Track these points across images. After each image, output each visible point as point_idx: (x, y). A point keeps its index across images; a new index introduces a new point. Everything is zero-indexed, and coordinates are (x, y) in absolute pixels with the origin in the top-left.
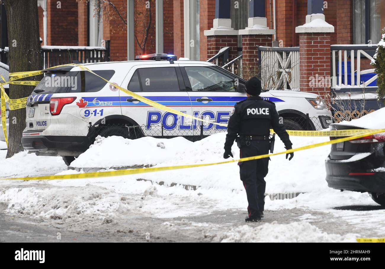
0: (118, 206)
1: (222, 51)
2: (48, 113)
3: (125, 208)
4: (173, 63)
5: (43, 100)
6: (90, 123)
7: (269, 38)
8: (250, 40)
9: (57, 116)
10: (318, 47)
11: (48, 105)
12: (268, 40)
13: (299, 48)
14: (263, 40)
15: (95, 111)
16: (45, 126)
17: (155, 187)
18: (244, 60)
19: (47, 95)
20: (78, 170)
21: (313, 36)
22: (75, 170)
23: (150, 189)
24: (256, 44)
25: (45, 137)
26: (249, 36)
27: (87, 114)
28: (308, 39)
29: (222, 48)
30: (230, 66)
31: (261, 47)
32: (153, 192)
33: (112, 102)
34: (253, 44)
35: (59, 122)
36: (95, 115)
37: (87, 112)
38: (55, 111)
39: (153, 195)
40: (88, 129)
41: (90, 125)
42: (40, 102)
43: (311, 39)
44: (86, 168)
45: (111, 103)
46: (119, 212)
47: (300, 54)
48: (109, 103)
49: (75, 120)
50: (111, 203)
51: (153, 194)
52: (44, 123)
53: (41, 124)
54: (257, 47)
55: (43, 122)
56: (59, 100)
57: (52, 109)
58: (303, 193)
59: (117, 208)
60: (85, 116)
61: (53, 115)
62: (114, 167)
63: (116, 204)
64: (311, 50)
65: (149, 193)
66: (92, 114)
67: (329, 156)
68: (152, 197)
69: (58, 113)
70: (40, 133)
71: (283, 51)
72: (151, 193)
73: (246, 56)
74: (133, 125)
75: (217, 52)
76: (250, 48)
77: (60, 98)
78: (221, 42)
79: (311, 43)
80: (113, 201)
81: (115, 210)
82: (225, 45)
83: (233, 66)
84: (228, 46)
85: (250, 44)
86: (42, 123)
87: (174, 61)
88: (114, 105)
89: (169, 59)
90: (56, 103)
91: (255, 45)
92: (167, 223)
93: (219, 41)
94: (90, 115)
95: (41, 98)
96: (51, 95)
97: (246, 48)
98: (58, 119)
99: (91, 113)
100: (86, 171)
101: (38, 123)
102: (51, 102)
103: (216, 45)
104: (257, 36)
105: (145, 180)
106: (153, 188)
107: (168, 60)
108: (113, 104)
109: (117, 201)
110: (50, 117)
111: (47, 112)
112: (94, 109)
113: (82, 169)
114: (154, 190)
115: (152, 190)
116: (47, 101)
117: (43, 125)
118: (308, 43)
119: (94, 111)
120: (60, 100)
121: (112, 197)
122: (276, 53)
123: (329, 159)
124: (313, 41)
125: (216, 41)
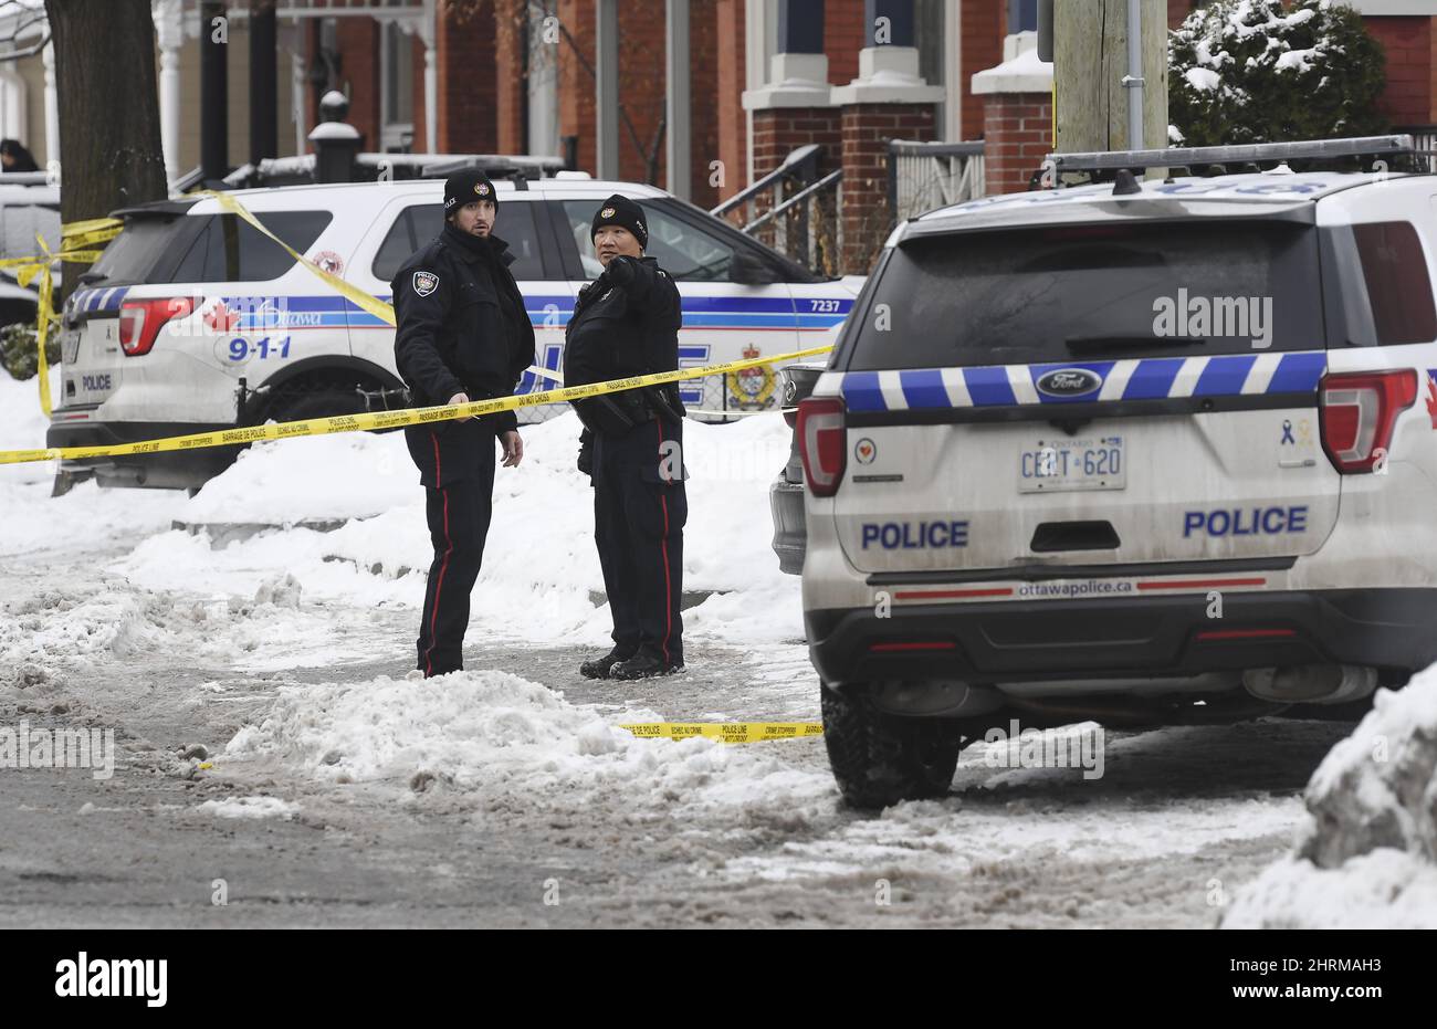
0: (114, 634)
1: (794, 157)
2: (115, 350)
3: (145, 639)
4: (526, 189)
5: (102, 306)
6: (243, 381)
7: (925, 115)
8: (862, 122)
9: (141, 357)
10: (1039, 140)
11: (115, 324)
12: (919, 122)
13: (982, 145)
14: (904, 122)
15: (264, 343)
16: (105, 391)
17: (289, 576)
18: (846, 188)
19: (112, 291)
20: (192, 530)
21: (1025, 103)
22: (185, 532)
23: (275, 582)
24: (882, 134)
25: (107, 428)
26: (858, 109)
27: (237, 351)
28: (1005, 112)
29: (795, 148)
30: (805, 200)
31: (896, 142)
32: (283, 593)
33: (319, 314)
34: (870, 134)
35: (147, 377)
36: (264, 355)
37: (238, 346)
38: (135, 344)
39: (281, 603)
40: (237, 399)
41: (240, 387)
42: (94, 314)
43: (1018, 113)
44: (215, 525)
45: (316, 317)
46: (114, 651)
47: (988, 165)
48: (309, 316)
49: (196, 369)
50: (93, 625)
51: (284, 599)
52: (103, 382)
53: (95, 385)
54: (884, 144)
55: (102, 377)
56: (147, 306)
57: (125, 336)
58: (722, 593)
59: (109, 641)
60: (232, 358)
61: (128, 354)
62: (310, 520)
63: (106, 627)
64: (1015, 150)
65: (270, 597)
66: (254, 351)
67: (784, 472)
68: (275, 609)
69: (144, 349)
70: (89, 413)
71: (950, 154)
72: (277, 597)
73: (851, 172)
74: (379, 390)
75: (779, 163)
76: (862, 147)
77: (152, 301)
78: (792, 130)
79: (1016, 125)
80: (99, 618)
81: (102, 648)
82: (805, 141)
83: (813, 200)
84: (815, 142)
85: (862, 134)
86: (99, 383)
87: (529, 183)
88: (326, 323)
89: (515, 176)
90: (140, 317)
91: (881, 136)
92: (214, 685)
93: (786, 126)
94: (249, 353)
95: (96, 302)
96: (125, 292)
97: (851, 148)
98: (144, 369)
99: (249, 348)
100: (216, 535)
101: (88, 381)
102: (125, 314)
103: (777, 138)
104: (883, 107)
105: (342, 560)
106: (284, 580)
107: (509, 179)
108: (324, 320)
109: (114, 618)
110: (120, 361)
111: (111, 346)
112: (259, 335)
113: (205, 528)
114: (286, 587)
115: (281, 586)
116: (112, 312)
117: (102, 388)
118: (1006, 125)
119: (259, 344)
120: (152, 307)
121: (104, 604)
122: (934, 161)
123: (782, 480)
124: (1022, 122)
125: (777, 126)
